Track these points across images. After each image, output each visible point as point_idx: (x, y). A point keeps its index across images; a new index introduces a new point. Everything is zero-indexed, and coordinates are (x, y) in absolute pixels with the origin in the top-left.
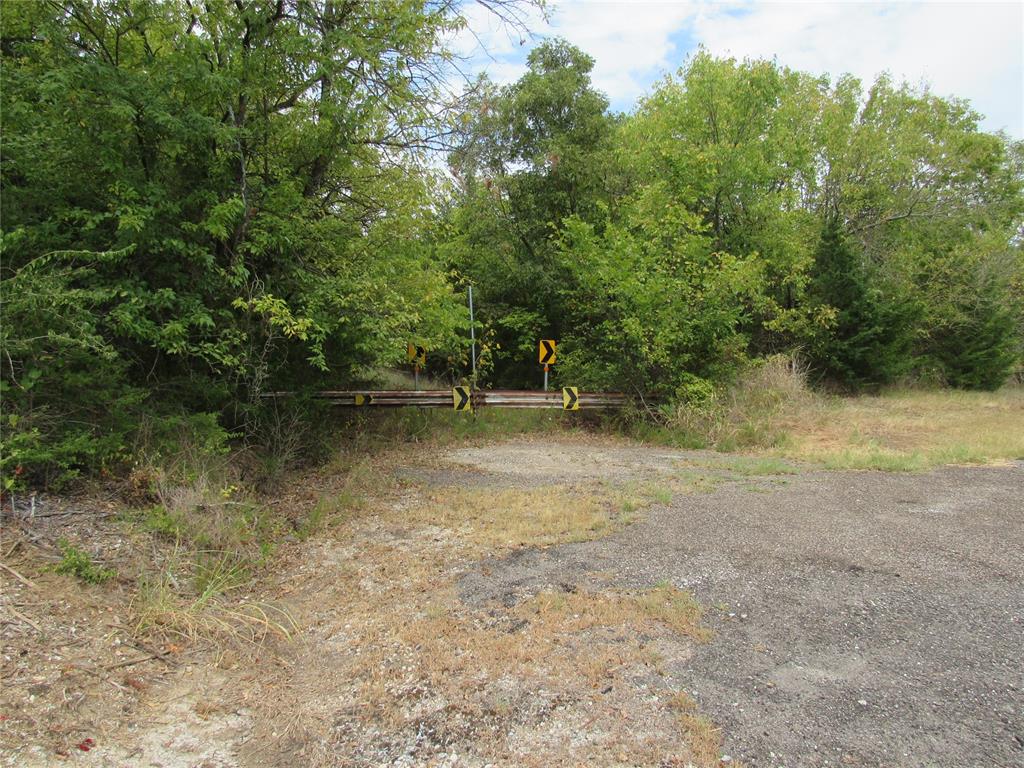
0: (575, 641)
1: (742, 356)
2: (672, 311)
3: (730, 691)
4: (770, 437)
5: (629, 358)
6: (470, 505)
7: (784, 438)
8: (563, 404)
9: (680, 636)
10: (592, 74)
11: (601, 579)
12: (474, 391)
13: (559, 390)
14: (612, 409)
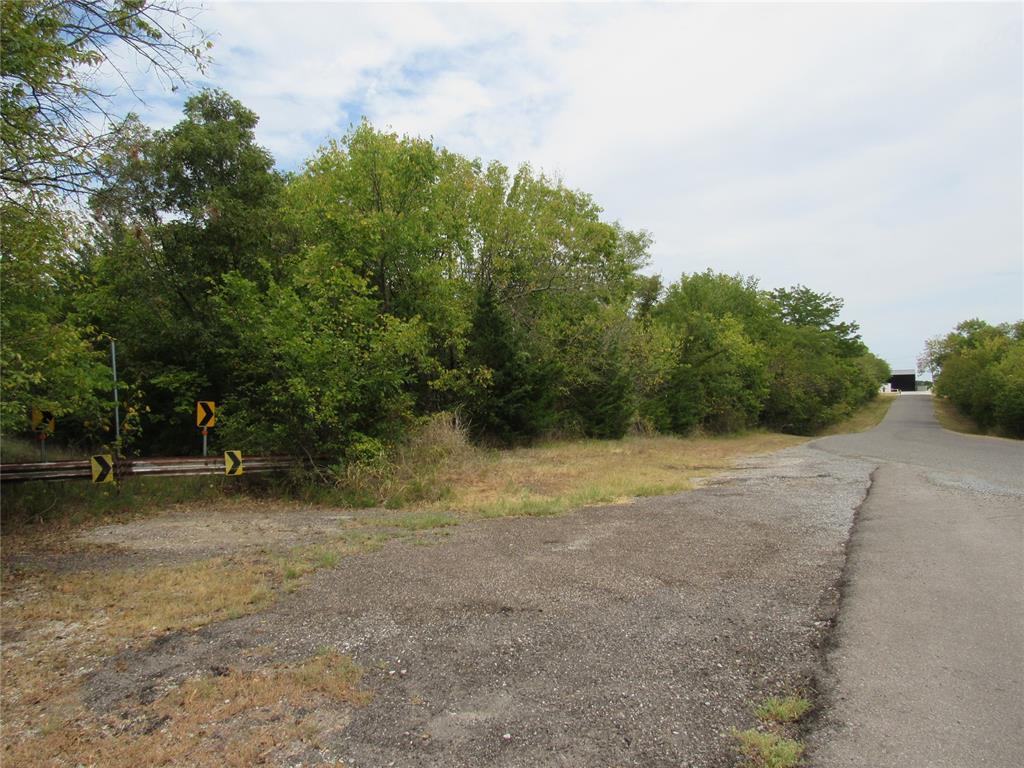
0: (223, 731)
1: (409, 414)
2: (339, 371)
3: (387, 751)
4: (436, 490)
5: (296, 419)
6: (108, 591)
7: (448, 491)
8: (224, 470)
9: (339, 704)
10: (256, 130)
11: (257, 656)
12: (119, 459)
13: (221, 455)
14: (280, 472)
